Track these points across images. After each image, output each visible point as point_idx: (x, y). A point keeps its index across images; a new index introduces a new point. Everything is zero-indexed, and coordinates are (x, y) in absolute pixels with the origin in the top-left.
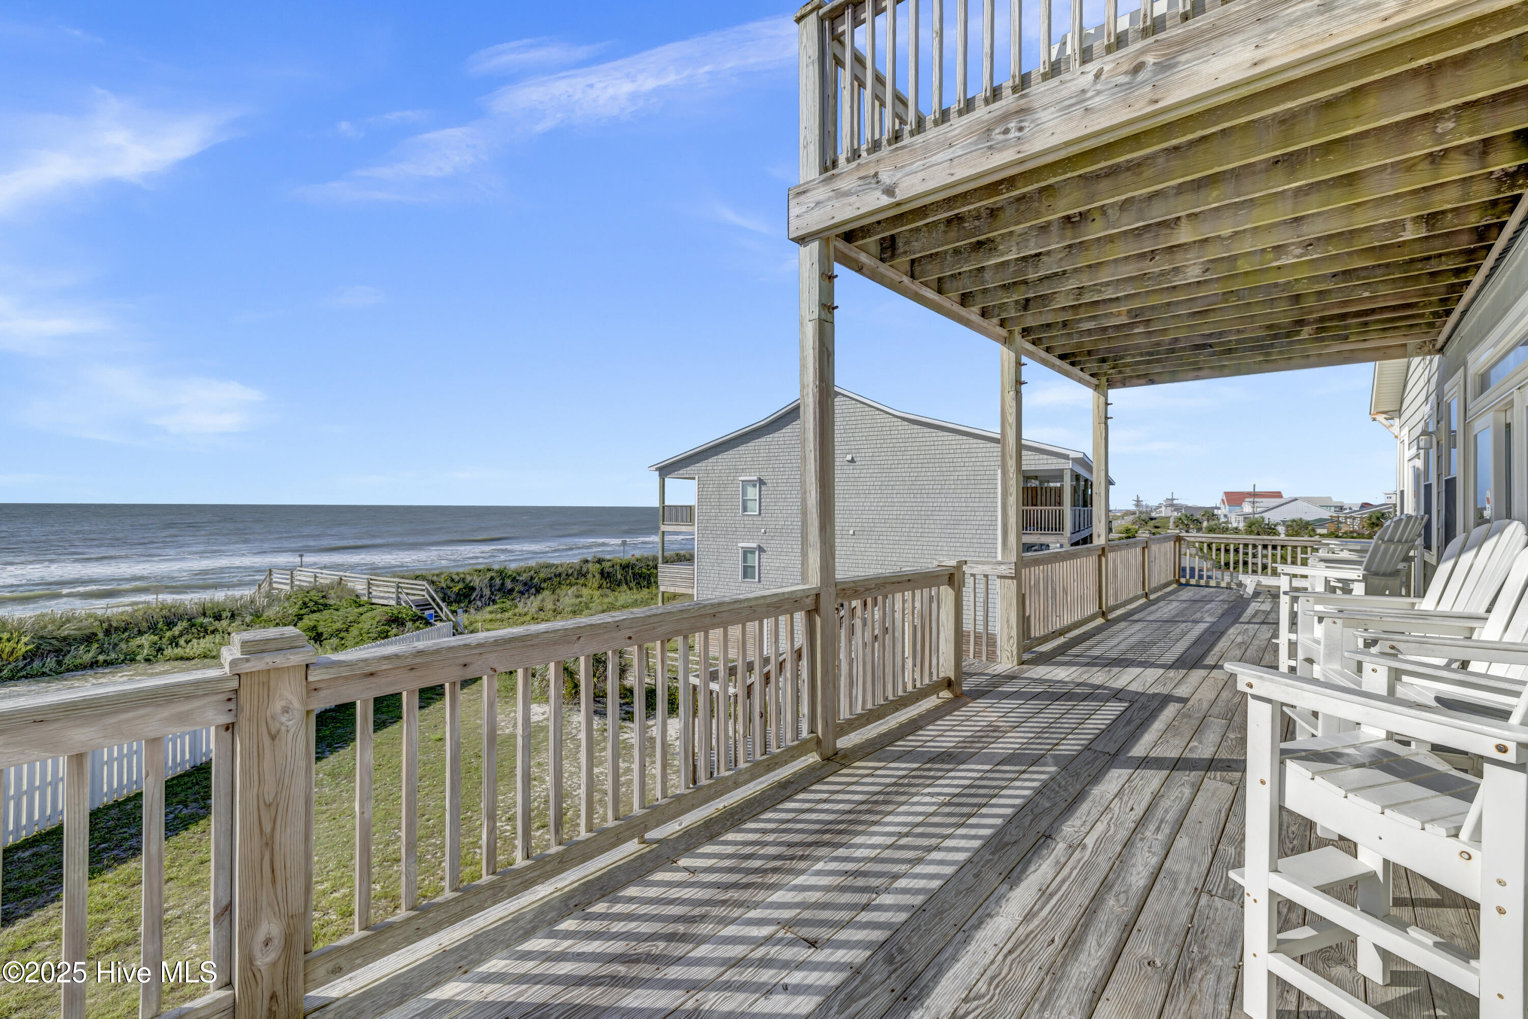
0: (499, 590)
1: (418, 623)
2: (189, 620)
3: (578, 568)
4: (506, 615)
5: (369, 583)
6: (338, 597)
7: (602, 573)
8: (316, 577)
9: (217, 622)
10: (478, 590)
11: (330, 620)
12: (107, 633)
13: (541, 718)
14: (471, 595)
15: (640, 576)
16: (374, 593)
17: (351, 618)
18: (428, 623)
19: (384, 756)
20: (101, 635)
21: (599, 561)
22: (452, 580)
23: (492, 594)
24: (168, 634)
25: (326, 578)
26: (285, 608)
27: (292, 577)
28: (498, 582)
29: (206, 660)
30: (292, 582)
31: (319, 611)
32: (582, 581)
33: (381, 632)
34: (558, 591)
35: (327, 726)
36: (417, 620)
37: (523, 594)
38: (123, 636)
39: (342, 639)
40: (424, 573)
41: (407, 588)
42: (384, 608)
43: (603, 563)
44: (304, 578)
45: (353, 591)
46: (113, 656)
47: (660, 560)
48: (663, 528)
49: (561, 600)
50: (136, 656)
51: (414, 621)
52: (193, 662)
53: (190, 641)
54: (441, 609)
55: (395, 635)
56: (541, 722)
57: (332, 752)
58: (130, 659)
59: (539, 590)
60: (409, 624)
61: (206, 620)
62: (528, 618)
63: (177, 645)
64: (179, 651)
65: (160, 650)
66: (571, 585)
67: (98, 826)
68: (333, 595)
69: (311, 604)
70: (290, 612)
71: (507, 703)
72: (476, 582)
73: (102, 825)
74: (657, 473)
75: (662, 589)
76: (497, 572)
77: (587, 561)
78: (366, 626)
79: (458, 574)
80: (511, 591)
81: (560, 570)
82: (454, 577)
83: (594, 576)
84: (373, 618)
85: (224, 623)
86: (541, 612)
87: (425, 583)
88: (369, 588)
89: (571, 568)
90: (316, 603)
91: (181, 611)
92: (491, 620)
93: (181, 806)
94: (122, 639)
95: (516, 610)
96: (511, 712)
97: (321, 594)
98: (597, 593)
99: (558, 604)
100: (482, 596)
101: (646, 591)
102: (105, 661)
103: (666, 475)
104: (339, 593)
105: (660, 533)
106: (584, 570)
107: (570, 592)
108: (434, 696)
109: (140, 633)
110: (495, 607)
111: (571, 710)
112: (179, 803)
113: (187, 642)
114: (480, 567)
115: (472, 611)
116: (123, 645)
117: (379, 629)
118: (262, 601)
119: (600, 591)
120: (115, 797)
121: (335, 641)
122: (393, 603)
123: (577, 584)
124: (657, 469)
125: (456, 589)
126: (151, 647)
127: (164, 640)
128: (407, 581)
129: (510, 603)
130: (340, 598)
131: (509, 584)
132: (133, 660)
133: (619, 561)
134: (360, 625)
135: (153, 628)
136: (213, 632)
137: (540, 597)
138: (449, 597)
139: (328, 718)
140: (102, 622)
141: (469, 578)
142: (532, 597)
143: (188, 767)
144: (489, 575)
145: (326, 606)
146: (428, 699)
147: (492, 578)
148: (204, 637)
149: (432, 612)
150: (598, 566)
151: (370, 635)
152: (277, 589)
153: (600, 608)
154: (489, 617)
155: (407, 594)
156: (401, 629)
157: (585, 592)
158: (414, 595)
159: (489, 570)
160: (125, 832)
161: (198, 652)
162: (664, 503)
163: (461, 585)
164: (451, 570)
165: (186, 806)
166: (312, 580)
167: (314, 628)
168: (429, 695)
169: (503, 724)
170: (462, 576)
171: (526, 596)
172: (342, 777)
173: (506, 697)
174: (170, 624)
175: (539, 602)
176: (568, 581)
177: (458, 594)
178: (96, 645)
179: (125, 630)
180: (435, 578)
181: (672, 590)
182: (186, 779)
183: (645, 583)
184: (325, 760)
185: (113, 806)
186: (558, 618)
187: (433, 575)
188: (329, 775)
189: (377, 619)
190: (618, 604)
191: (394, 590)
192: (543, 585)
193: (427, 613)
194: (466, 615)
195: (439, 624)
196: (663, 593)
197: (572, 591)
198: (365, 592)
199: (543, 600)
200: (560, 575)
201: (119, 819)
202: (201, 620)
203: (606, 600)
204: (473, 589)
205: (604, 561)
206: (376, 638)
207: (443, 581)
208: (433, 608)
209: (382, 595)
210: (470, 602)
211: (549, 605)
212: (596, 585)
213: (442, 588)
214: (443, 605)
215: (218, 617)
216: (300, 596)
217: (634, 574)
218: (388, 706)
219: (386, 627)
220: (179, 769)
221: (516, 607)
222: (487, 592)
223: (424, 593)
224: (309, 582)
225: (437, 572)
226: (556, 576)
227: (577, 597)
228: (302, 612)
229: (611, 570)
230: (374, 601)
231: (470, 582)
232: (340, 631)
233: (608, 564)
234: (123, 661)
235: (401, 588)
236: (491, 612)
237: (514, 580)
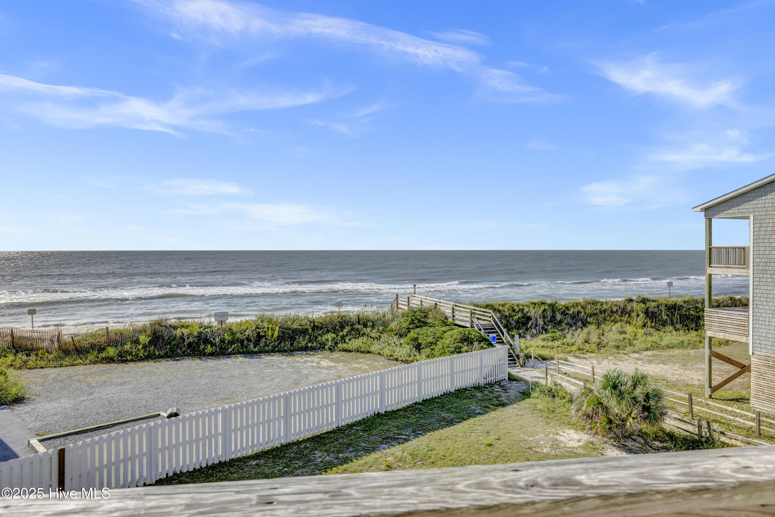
0: (550, 321)
1: (482, 344)
2: (352, 325)
3: (622, 306)
4: (556, 343)
5: (453, 309)
6: (434, 317)
7: (647, 312)
8: (422, 301)
9: (365, 329)
10: (534, 319)
11: (425, 335)
12: (313, 330)
13: (577, 444)
14: (528, 323)
15: (688, 318)
16: (456, 317)
17: (438, 335)
18: (490, 345)
19: (448, 449)
20: (310, 331)
21: (644, 301)
22: (514, 311)
23: (545, 323)
24: (341, 334)
25: (428, 302)
26: (401, 323)
27: (409, 301)
28: (549, 314)
29: (358, 354)
30: (409, 304)
31: (421, 326)
32: (625, 319)
33: (456, 348)
34: (603, 326)
35: (415, 415)
36: (482, 341)
37: (571, 326)
38: (320, 332)
39: (433, 349)
40: (493, 303)
41: (480, 315)
42: (461, 329)
43: (648, 304)
44: (415, 303)
45: (443, 314)
46: (315, 344)
47: (707, 303)
48: (709, 271)
49: (606, 335)
50: (325, 345)
51: (480, 342)
52: (352, 354)
53: (351, 340)
54: (503, 334)
55: (466, 352)
56: (577, 448)
57: (415, 437)
58: (322, 347)
59: (585, 324)
60: (476, 344)
61: (359, 327)
62: (574, 348)
63: (345, 342)
64: (345, 346)
65: (336, 343)
66: (615, 322)
67: (286, 455)
68: (431, 316)
69: (416, 321)
70: (404, 326)
71: (548, 423)
72: (532, 312)
73: (288, 455)
74: (703, 213)
75: (709, 334)
76: (549, 305)
77: (631, 300)
78: (447, 342)
79: (518, 305)
80: (560, 322)
81: (605, 307)
82: (515, 307)
83: (638, 315)
84: (452, 336)
85: (369, 329)
86: (587, 344)
87: (491, 311)
88: (453, 312)
89: (616, 305)
90: (419, 321)
91: (348, 319)
92: (543, 347)
93: (326, 454)
94: (319, 335)
95: (565, 340)
96: (550, 433)
97: (423, 315)
98: (641, 331)
99: (603, 338)
100: (536, 325)
101: (694, 333)
102: (311, 347)
103: (713, 215)
104: (435, 315)
105: (707, 275)
106: (629, 308)
107: (614, 328)
108: (490, 406)
109: (328, 331)
110: (547, 335)
111: (606, 442)
112: (325, 451)
113: (350, 340)
114: (535, 301)
115: (529, 337)
116: (319, 338)
117: (455, 345)
118: (389, 316)
119: (645, 330)
120: (298, 438)
121: (428, 350)
122: (468, 325)
123: (621, 321)
124: (701, 210)
125: (516, 318)
126: (332, 341)
127: (339, 337)
128: (479, 309)
129: (560, 333)
130: (435, 318)
131: (559, 317)
132: (323, 348)
133: (664, 302)
134: (443, 341)
135: (334, 330)
136: (363, 335)
137: (586, 330)
138: (511, 324)
139: (416, 409)
140: (311, 322)
141: (526, 309)
142: (579, 330)
143: (334, 426)
144: (542, 308)
145: (425, 324)
146: (485, 407)
147: (545, 310)
148: (358, 338)
149: (495, 335)
150: (642, 305)
151: (449, 349)
152: (401, 309)
153: (644, 346)
154: (542, 343)
155: (478, 318)
156: (471, 347)
157: (629, 329)
158: (484, 320)
159: (543, 303)
160: (297, 464)
161: (354, 348)
162: (710, 243)
163: (520, 315)
164: (513, 302)
165: (328, 455)
166: (420, 303)
167: (416, 339)
168: (487, 404)
169: (542, 443)
170: (521, 307)
171: (574, 328)
172: (419, 459)
173: (548, 418)
174: (342, 327)
175: (585, 336)
176: (613, 318)
177: (518, 322)
178: (307, 337)
179: (321, 328)
180: (501, 308)
181: (721, 336)
182: (332, 435)
183: (693, 325)
184: (410, 442)
185: (295, 443)
186: (602, 351)
187: (500, 305)
188: (411, 455)
189: (454, 337)
190: (663, 343)
191: (469, 315)
192: (589, 320)
193: (491, 335)
194: (523, 340)
195: (498, 346)
196: (710, 339)
197: (616, 327)
198: (451, 315)
199: (589, 333)
200: (605, 311)
201: (296, 453)
202: (356, 326)
203: (650, 339)
204: (529, 318)
205: (649, 301)
206: (453, 352)
207: (506, 310)
208: (497, 332)
209: (461, 318)
210: (527, 329)
211: (594, 338)
212: (640, 323)
213: (506, 316)
214: (504, 330)
215: (365, 326)
216: (410, 315)
217: (681, 315)
218: (456, 408)
219: (460, 344)
220: (330, 427)
221: (565, 337)
222: (541, 322)
223: (491, 319)
224: (417, 305)
225: (502, 303)
226: (600, 312)
227: (621, 333)
228: (411, 326)
229: (656, 310)
230: (457, 322)
231: (528, 312)
232: (431, 343)
233: (653, 304)
234: (319, 348)
235: (475, 313)
236: (544, 340)
237: (563, 313)
